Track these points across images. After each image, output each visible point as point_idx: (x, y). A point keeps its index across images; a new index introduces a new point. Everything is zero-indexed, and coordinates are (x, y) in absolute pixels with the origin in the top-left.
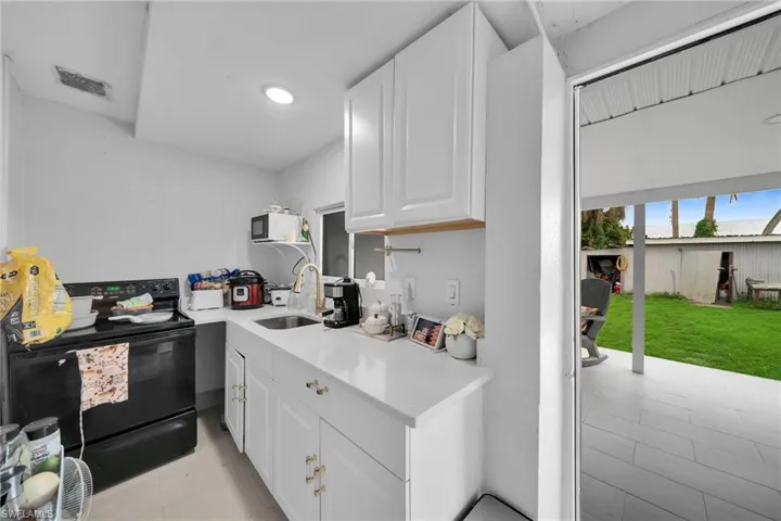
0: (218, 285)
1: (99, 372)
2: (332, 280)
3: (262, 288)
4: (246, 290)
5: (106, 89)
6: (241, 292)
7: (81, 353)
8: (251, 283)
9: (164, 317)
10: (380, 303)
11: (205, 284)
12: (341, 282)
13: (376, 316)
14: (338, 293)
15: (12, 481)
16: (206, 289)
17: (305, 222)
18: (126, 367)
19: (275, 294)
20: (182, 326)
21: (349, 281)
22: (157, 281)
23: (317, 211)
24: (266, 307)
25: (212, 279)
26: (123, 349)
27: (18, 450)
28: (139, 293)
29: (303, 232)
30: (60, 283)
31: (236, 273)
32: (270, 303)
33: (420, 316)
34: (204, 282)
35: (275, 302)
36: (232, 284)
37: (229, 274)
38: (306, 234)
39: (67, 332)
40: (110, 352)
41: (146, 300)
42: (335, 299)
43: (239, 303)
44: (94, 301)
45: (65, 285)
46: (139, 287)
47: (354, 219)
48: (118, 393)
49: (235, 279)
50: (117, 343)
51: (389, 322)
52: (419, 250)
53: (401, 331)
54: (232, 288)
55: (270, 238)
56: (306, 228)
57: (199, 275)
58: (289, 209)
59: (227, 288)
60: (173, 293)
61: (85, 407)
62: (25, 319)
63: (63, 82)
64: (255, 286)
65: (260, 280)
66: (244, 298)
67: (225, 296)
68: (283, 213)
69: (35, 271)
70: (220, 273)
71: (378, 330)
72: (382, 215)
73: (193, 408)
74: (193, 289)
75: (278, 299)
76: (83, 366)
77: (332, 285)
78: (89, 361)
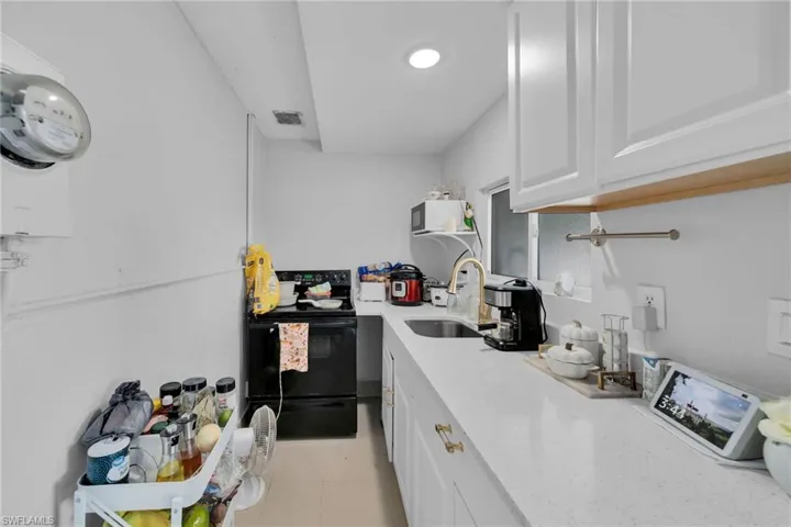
0: (382, 278)
1: (291, 343)
2: (499, 281)
3: (421, 284)
4: (403, 285)
5: (301, 117)
6: (399, 287)
7: (281, 325)
8: (410, 278)
9: (335, 304)
10: (580, 325)
11: (371, 276)
12: (511, 286)
13: (569, 347)
14: (504, 300)
15: (189, 426)
16: (371, 281)
17: (468, 206)
18: (306, 343)
19: (435, 292)
20: (347, 315)
21: (524, 283)
22: (336, 272)
23: (483, 191)
24: (426, 305)
25: (376, 272)
26: (305, 327)
27: (205, 399)
28: (324, 281)
29: (466, 218)
30: (273, 271)
31: (399, 266)
32: (430, 301)
33: (675, 367)
34: (370, 275)
35: (435, 301)
36: (393, 278)
37: (391, 268)
38: (470, 222)
39: (278, 307)
40: (296, 329)
41: (325, 288)
42: (500, 308)
43: (397, 298)
44: (296, 286)
45: (277, 272)
46: (324, 276)
47: (524, 190)
48: (301, 364)
49: (396, 273)
50: (301, 322)
51: (600, 363)
52: (674, 234)
53: (628, 384)
54: (391, 282)
55: (426, 229)
56: (470, 214)
57: (366, 268)
58: (449, 194)
59: (388, 283)
60: (346, 283)
61: (282, 369)
62: (256, 296)
63: (280, 122)
64: (414, 281)
65: (419, 275)
66: (401, 294)
67: (387, 290)
68: (443, 199)
69: (262, 261)
70: (383, 266)
71: (572, 371)
72: (575, 175)
73: (355, 396)
74: (362, 281)
75: (437, 298)
76: (282, 336)
77: (495, 289)
78: (285, 333)
